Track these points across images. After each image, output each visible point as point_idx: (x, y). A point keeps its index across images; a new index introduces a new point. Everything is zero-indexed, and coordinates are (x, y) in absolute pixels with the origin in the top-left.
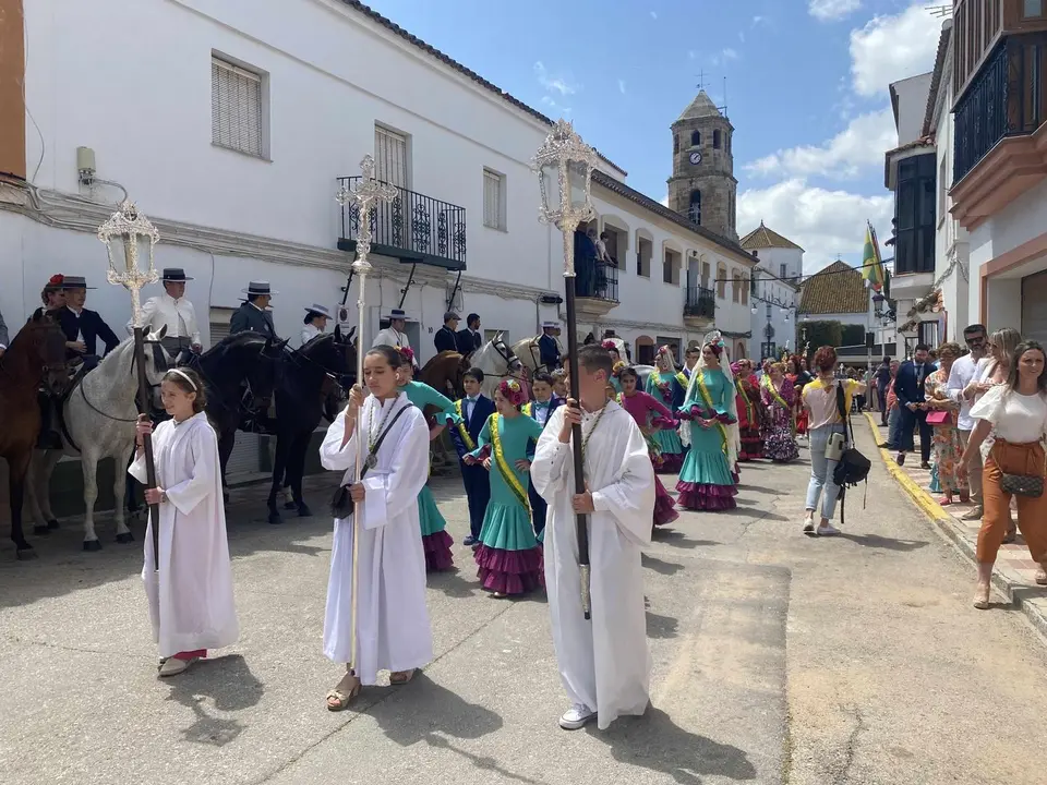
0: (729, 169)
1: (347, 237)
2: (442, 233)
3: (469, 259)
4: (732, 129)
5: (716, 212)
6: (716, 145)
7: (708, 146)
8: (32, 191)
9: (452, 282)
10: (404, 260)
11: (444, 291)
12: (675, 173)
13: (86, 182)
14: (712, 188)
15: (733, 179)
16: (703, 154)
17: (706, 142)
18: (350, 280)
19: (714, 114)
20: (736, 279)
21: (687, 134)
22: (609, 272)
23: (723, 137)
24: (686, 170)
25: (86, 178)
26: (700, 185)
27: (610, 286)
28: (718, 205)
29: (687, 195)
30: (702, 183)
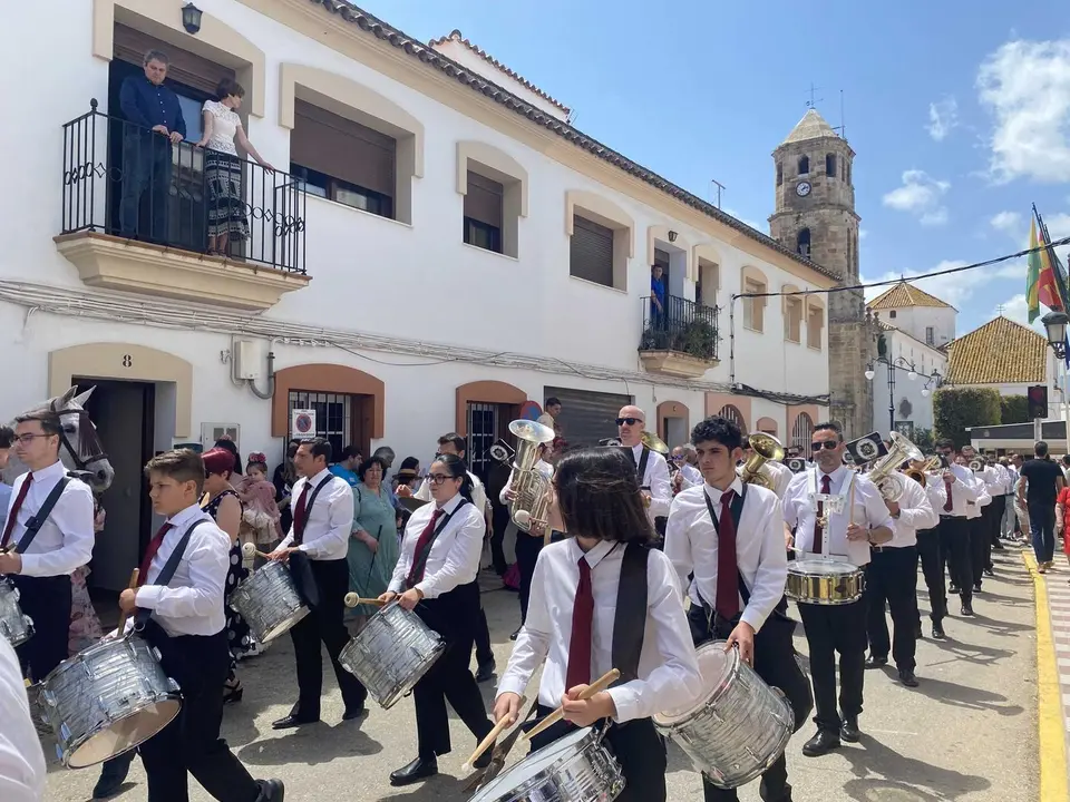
0: (846, 202)
4: (851, 153)
5: (830, 254)
6: (830, 171)
7: (819, 174)
12: (778, 209)
14: (824, 225)
15: (853, 214)
16: (813, 185)
17: (817, 168)
19: (828, 133)
21: (793, 160)
23: (839, 164)
24: (794, 202)
26: (809, 221)
28: (833, 246)
29: (793, 235)
30: (812, 218)
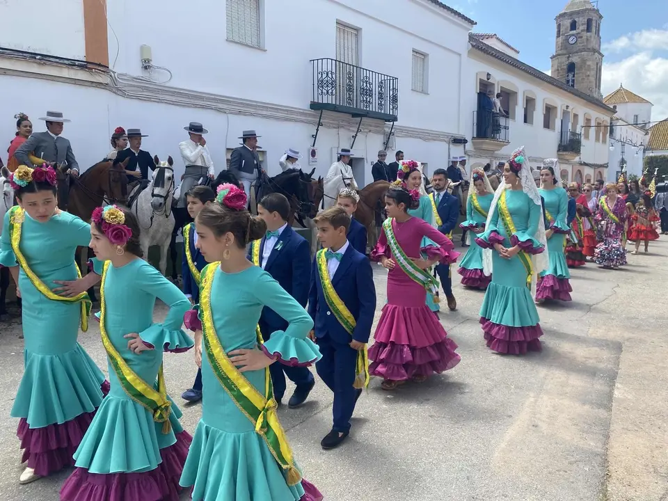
0: (597, 46)
1: (316, 101)
2: (381, 96)
3: (400, 114)
4: (601, 17)
5: (586, 78)
6: (589, 29)
7: (582, 31)
8: (112, 74)
9: (388, 130)
10: (354, 115)
11: (382, 136)
12: (556, 52)
13: (146, 68)
14: (584, 61)
15: (600, 54)
16: (578, 36)
17: (581, 27)
18: (317, 130)
19: (588, 6)
20: (598, 125)
21: (567, 23)
22: (502, 121)
23: (594, 24)
24: (566, 48)
25: (146, 66)
26: (575, 59)
27: (503, 131)
28: (588, 73)
29: (565, 67)
30: (577, 57)
